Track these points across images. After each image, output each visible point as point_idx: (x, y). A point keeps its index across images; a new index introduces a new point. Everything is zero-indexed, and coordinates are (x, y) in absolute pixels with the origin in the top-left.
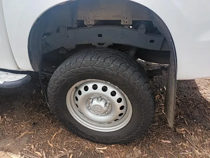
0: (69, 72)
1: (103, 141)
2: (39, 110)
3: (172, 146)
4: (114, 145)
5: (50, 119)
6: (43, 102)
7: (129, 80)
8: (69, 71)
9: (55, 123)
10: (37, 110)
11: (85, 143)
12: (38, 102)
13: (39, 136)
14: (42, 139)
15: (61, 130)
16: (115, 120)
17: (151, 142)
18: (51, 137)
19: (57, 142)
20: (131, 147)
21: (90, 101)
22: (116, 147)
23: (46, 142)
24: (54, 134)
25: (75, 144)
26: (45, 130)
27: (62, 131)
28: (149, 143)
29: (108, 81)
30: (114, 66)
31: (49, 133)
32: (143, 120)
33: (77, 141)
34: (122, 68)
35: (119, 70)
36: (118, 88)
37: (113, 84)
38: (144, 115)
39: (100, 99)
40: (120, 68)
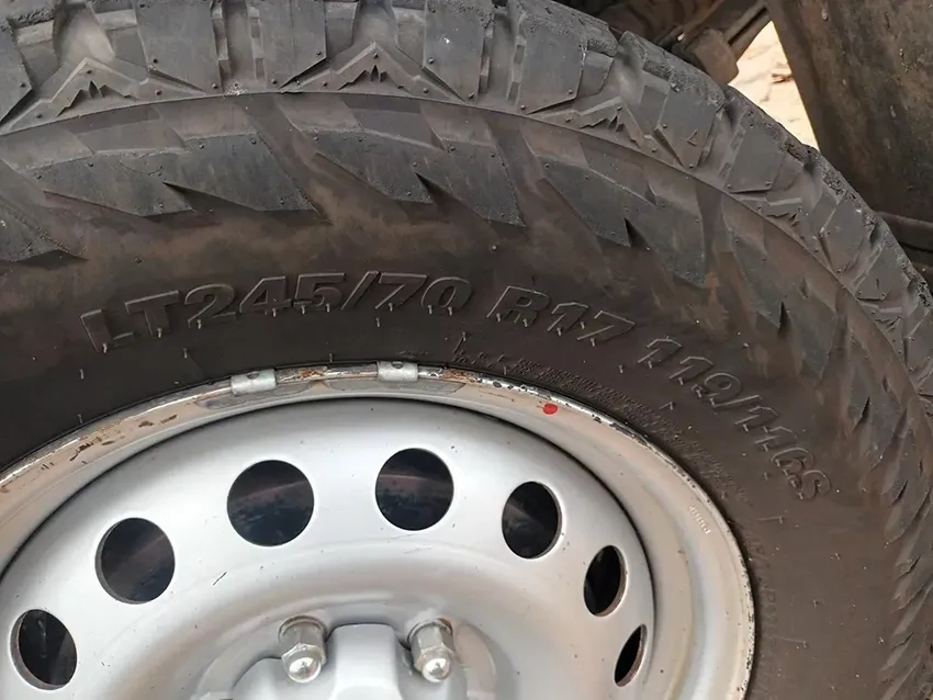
35: (253, 42)
36: (424, 373)
37: (331, 366)
38: (900, 496)
39: (309, 661)
40: (252, 11)
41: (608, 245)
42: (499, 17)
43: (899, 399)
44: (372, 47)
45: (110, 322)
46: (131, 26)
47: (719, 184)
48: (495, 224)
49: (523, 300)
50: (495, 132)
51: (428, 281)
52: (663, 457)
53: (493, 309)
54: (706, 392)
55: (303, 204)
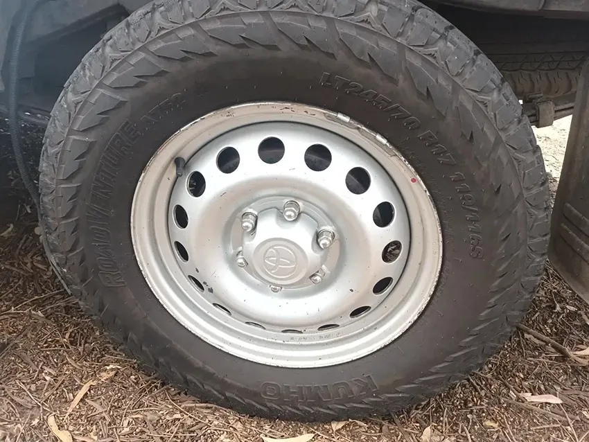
0: (144, 58)
1: (298, 409)
2: (22, 294)
3: (572, 416)
4: (340, 425)
5: (67, 329)
6: (40, 266)
7: (456, 89)
8: (142, 55)
9: (86, 342)
10: (11, 295)
11: (216, 422)
12: (18, 264)
13: (12, 400)
14: (22, 414)
15: (112, 369)
16: (356, 313)
17: (488, 403)
18: (66, 402)
19: (91, 421)
20: (409, 430)
21: (244, 224)
22: (351, 431)
23: (39, 423)
24: (79, 387)
25: (173, 427)
26: (42, 370)
27: (116, 375)
28: (478, 407)
29: (338, 111)
30: (385, 9)
31: (57, 385)
32: (492, 301)
33: (181, 412)
34: (422, 23)
35: (410, 31)
36: (388, 144)
37: (365, 126)
38: (502, 276)
39: (293, 214)
40: (415, 24)
41: (463, 135)
42: (473, 58)
43: (521, 241)
44: (437, 49)
45: (329, 79)
46: (385, 11)
47: (504, 139)
48: (438, 111)
49: (431, 137)
50: (453, 87)
51: (411, 116)
52: (437, 216)
53: (420, 135)
54: (463, 199)
55: (395, 77)
